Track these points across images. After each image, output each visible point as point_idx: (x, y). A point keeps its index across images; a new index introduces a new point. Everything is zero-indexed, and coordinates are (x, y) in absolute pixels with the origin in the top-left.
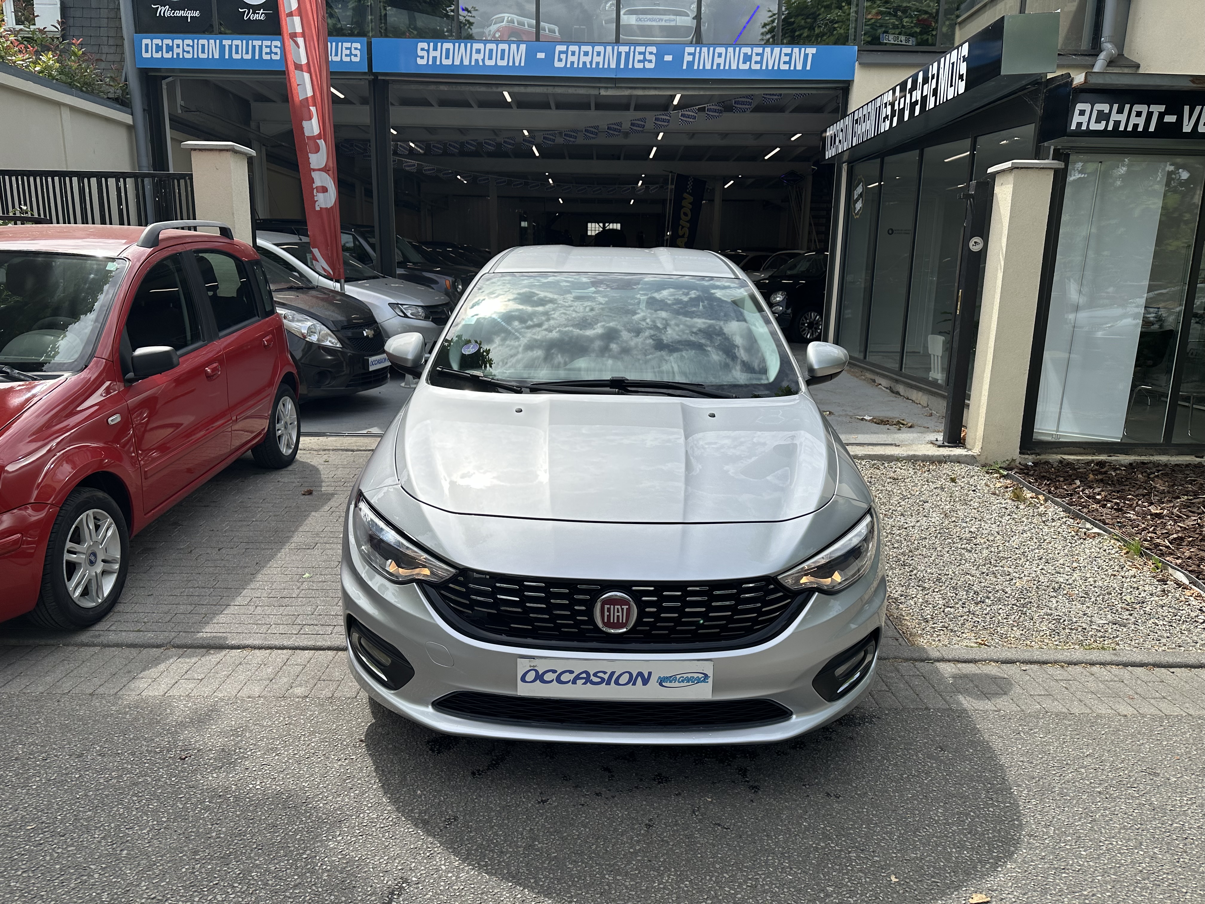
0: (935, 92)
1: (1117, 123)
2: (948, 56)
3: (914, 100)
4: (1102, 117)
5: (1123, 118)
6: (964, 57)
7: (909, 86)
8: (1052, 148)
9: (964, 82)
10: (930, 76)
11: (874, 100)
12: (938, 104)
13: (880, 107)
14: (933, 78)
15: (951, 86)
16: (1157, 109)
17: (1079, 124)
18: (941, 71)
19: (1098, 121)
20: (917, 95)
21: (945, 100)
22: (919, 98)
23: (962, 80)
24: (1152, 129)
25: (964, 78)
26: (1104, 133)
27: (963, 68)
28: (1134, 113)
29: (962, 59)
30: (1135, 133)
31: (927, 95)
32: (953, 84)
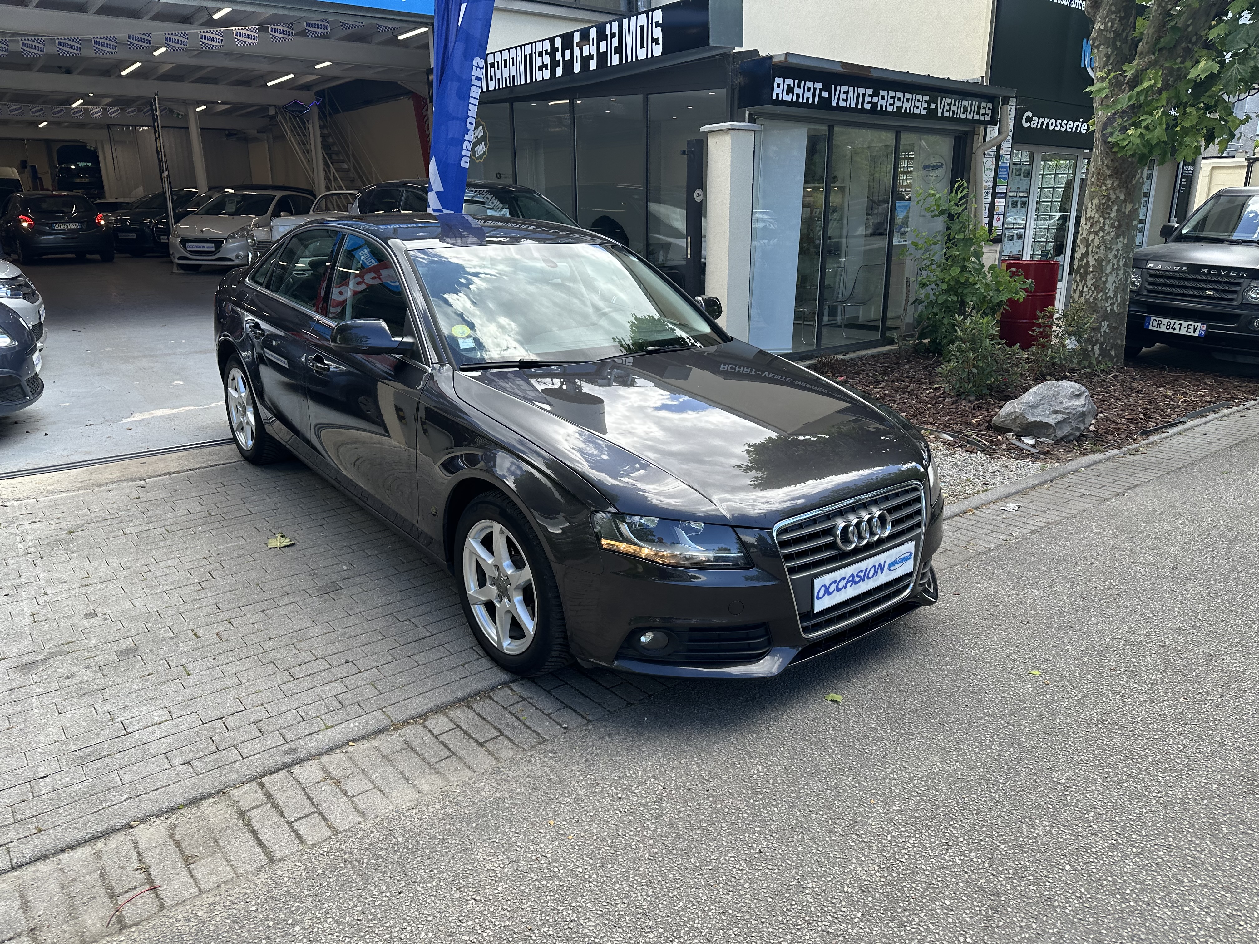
0: (618, 50)
1: (798, 95)
2: (633, 19)
3: (586, 53)
4: (790, 90)
5: (800, 91)
6: (657, 23)
7: (577, 37)
8: (747, 112)
9: (660, 46)
10: (608, 32)
11: (521, 46)
12: (624, 61)
13: (531, 55)
14: (613, 35)
15: (642, 47)
16: (819, 86)
17: (778, 95)
18: (625, 32)
19: (788, 94)
20: (590, 49)
21: (634, 59)
22: (594, 52)
23: (657, 43)
24: (816, 102)
25: (660, 42)
26: (790, 104)
27: (658, 33)
28: (806, 89)
29: (654, 24)
30: (806, 105)
31: (607, 51)
32: (645, 45)
